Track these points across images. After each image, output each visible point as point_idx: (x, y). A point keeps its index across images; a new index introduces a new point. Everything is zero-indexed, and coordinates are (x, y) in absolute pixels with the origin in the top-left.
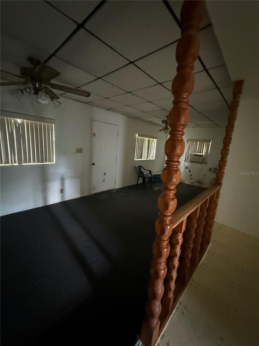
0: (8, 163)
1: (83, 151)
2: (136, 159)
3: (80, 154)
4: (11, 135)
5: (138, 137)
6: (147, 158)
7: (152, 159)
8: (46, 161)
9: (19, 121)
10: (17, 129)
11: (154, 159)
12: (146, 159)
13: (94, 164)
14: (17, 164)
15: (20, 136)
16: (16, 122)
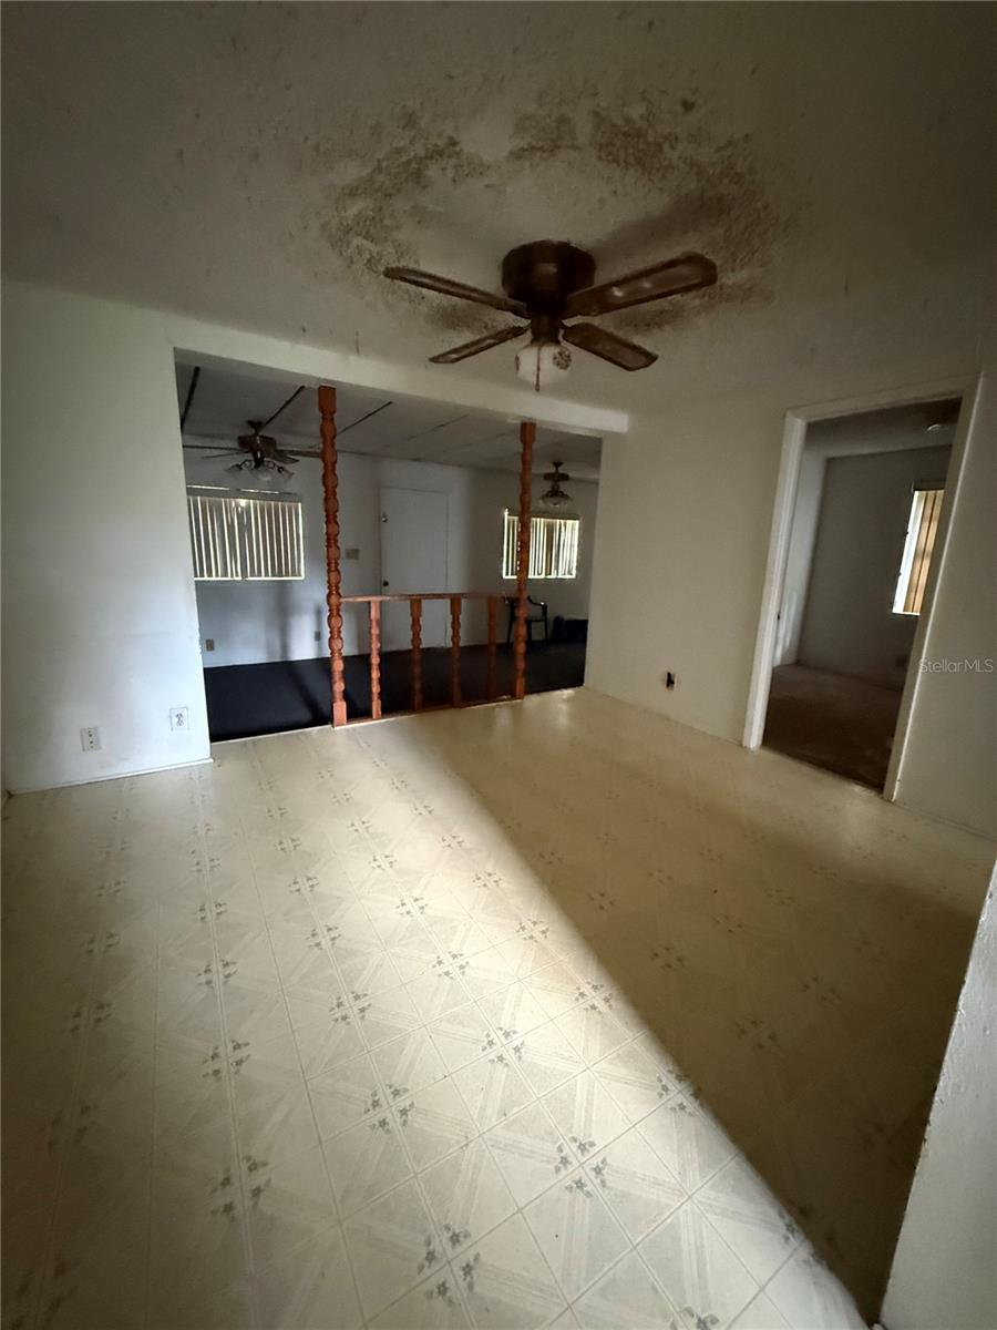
0: (227, 576)
1: (361, 555)
2: (507, 574)
3: (352, 561)
4: (231, 527)
5: (511, 518)
6: (549, 572)
7: (568, 576)
8: (287, 575)
9: (243, 502)
10: (240, 517)
11: (574, 576)
12: (543, 576)
13: (386, 584)
14: (240, 578)
15: (245, 528)
16: (237, 506)
